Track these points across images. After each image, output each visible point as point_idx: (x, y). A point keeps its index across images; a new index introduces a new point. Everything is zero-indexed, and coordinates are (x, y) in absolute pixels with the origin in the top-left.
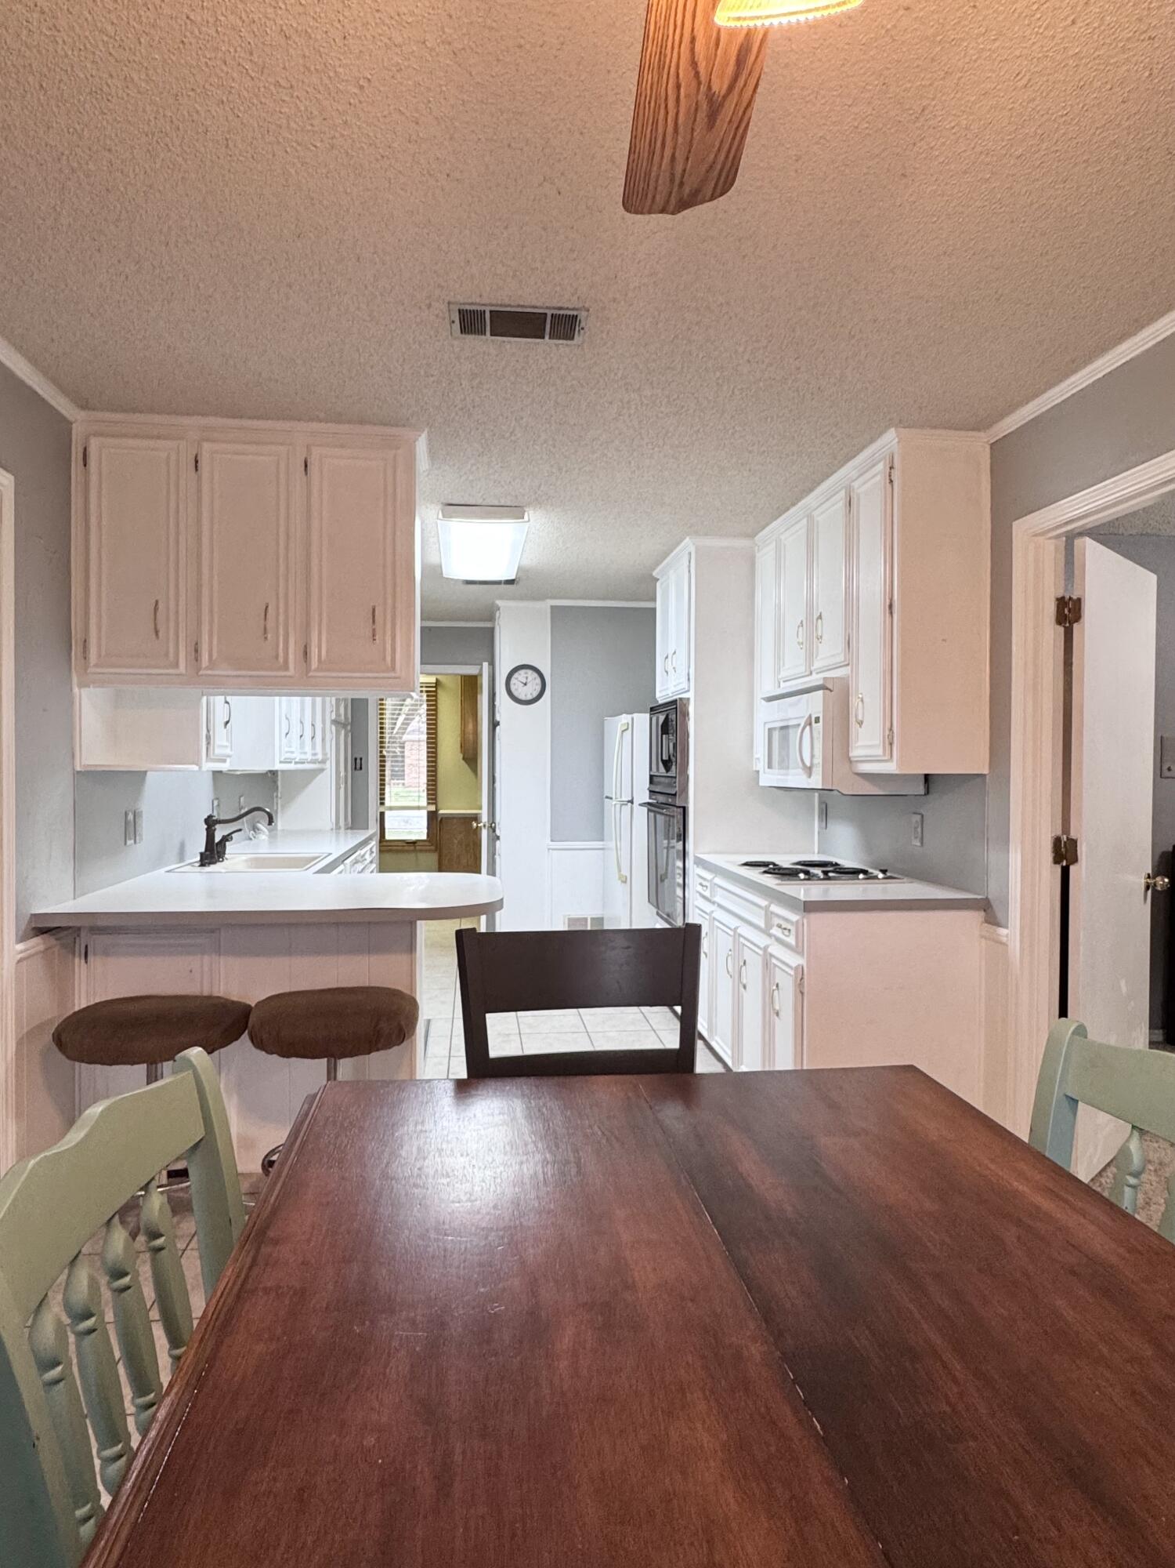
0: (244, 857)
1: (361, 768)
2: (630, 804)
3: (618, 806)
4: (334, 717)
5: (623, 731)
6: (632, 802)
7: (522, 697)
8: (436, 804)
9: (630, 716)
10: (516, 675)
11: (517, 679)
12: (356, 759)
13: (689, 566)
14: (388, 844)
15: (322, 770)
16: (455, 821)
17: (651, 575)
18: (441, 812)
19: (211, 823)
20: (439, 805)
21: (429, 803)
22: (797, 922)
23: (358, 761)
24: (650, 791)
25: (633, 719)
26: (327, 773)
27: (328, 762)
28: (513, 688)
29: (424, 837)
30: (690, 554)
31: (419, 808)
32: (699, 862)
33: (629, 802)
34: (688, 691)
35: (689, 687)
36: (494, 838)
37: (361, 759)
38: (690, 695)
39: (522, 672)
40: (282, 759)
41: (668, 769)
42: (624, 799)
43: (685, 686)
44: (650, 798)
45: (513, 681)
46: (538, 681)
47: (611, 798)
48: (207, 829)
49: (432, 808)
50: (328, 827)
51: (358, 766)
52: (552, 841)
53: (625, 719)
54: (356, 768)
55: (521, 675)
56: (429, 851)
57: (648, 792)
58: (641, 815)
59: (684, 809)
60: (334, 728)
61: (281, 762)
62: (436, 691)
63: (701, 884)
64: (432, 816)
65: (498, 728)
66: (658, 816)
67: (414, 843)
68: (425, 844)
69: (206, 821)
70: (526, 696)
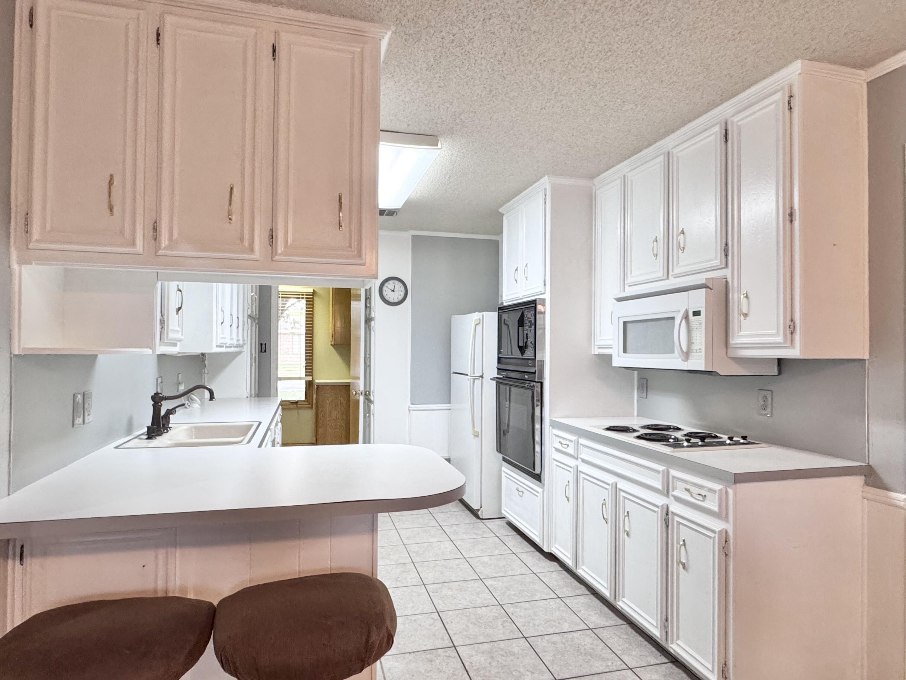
0: (185, 427)
1: (265, 351)
2: (481, 378)
3: (472, 380)
4: (249, 313)
5: (476, 325)
6: (482, 377)
7: (391, 300)
8: (312, 376)
9: (481, 314)
10: (387, 284)
11: (387, 287)
12: (261, 344)
13: (545, 199)
15: (240, 353)
16: (328, 388)
17: (498, 211)
18: (317, 381)
19: (157, 400)
20: (315, 377)
21: (306, 375)
22: (720, 490)
23: (263, 346)
24: (498, 369)
25: (483, 316)
26: (244, 354)
27: (245, 347)
28: (385, 293)
29: (303, 398)
30: (545, 189)
31: (300, 378)
32: (555, 425)
33: (480, 376)
34: (544, 293)
35: (545, 290)
37: (265, 344)
38: (547, 297)
39: (391, 282)
40: (218, 344)
41: (523, 353)
42: (476, 375)
43: (541, 289)
44: (498, 374)
45: (385, 288)
46: (403, 289)
47: (467, 375)
48: (153, 405)
49: (310, 378)
50: (245, 397)
51: (263, 350)
52: (412, 404)
53: (476, 316)
54: (261, 351)
55: (390, 284)
56: (307, 408)
57: (496, 369)
58: (491, 388)
59: (542, 383)
60: (249, 320)
61: (217, 346)
62: (313, 298)
63: (560, 442)
64: (309, 385)
65: (372, 323)
66: (513, 389)
67: (296, 403)
68: (304, 403)
69: (153, 398)
70: (393, 299)
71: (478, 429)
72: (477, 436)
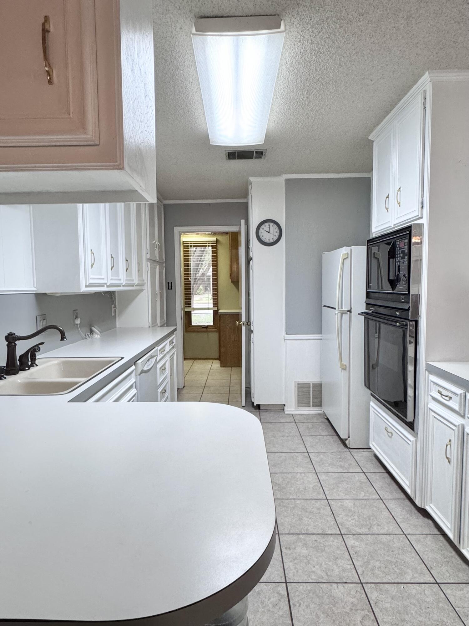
1: (171, 288)
2: (349, 313)
3: (339, 315)
4: (149, 257)
5: (344, 259)
6: (350, 311)
7: (267, 241)
8: (217, 306)
9: (349, 248)
10: (263, 227)
11: (263, 229)
12: (168, 283)
13: (424, 104)
14: (194, 328)
15: (140, 291)
16: (227, 316)
17: (368, 138)
18: (220, 311)
19: (11, 340)
20: (219, 307)
21: (213, 306)
23: (170, 285)
24: (367, 304)
25: (351, 250)
26: (145, 292)
27: (146, 285)
28: (261, 235)
29: (212, 324)
30: (425, 92)
31: (208, 309)
32: (432, 370)
33: (348, 311)
34: (421, 218)
35: (422, 214)
36: (250, 332)
37: (171, 283)
38: (425, 221)
39: (267, 224)
40: (87, 284)
41: (393, 289)
42: (344, 309)
43: (417, 213)
44: (366, 309)
45: (261, 230)
46: (277, 230)
47: (335, 309)
48: (7, 345)
49: (216, 309)
50: (147, 326)
51: (170, 288)
52: (287, 334)
53: (344, 250)
54: (168, 289)
55: (266, 227)
56: (214, 331)
57: (365, 304)
58: (358, 323)
59: (416, 322)
61: (86, 286)
62: (216, 246)
63: (440, 392)
64: (216, 313)
65: (251, 262)
66: (382, 325)
67: (206, 327)
68: (212, 328)
69: (7, 338)
70: (269, 240)
71: (345, 362)
72: (345, 369)
